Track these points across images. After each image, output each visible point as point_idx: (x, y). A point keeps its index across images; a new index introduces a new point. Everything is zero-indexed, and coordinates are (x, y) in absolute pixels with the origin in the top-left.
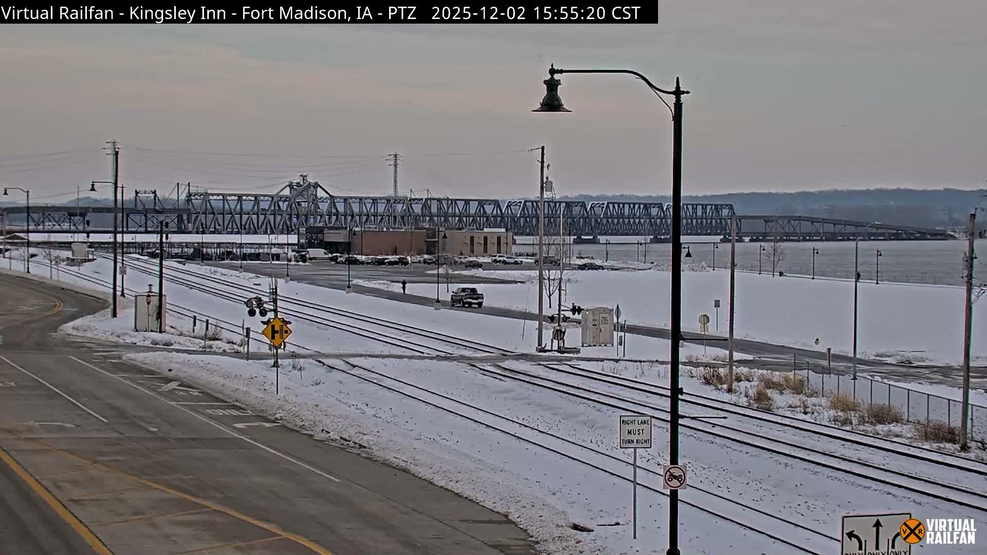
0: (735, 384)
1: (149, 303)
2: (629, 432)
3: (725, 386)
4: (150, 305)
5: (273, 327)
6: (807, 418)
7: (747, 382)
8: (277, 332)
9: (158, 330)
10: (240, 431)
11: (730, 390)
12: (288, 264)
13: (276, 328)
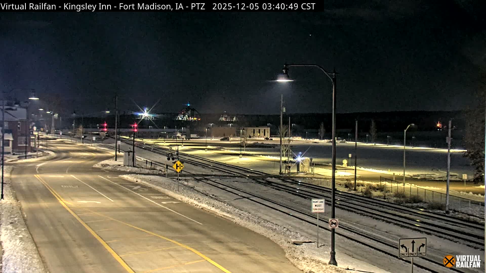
0: (357, 187)
1: (129, 155)
2: (316, 206)
3: (353, 188)
4: (129, 156)
5: (177, 164)
6: (385, 200)
7: (362, 187)
8: (178, 166)
9: (133, 166)
10: (164, 205)
11: (355, 190)
12: (182, 140)
13: (178, 165)
